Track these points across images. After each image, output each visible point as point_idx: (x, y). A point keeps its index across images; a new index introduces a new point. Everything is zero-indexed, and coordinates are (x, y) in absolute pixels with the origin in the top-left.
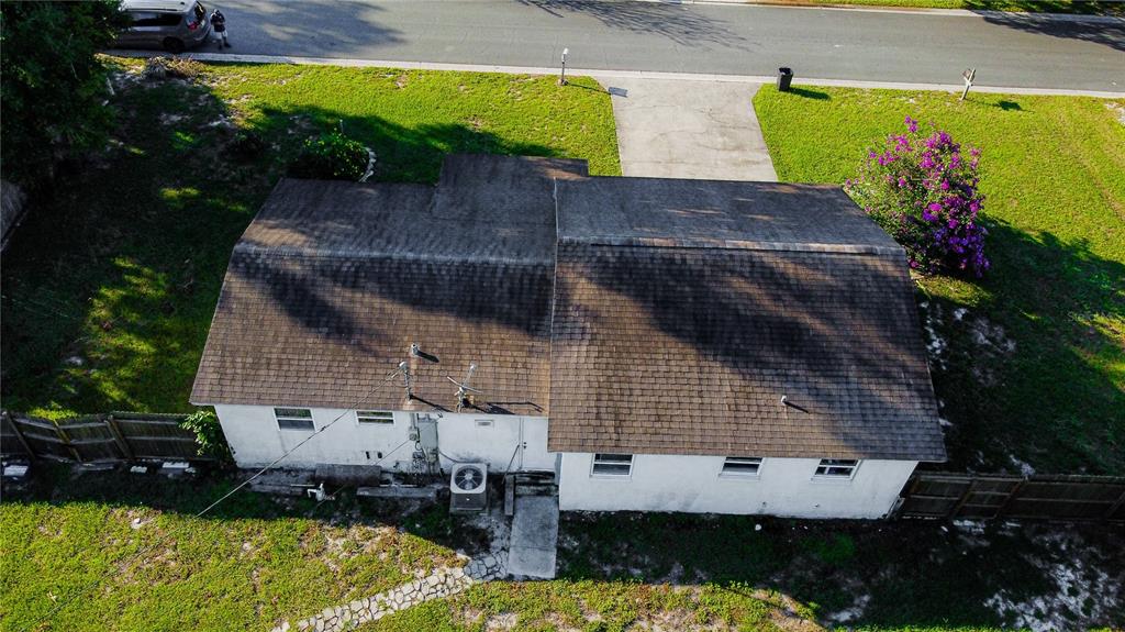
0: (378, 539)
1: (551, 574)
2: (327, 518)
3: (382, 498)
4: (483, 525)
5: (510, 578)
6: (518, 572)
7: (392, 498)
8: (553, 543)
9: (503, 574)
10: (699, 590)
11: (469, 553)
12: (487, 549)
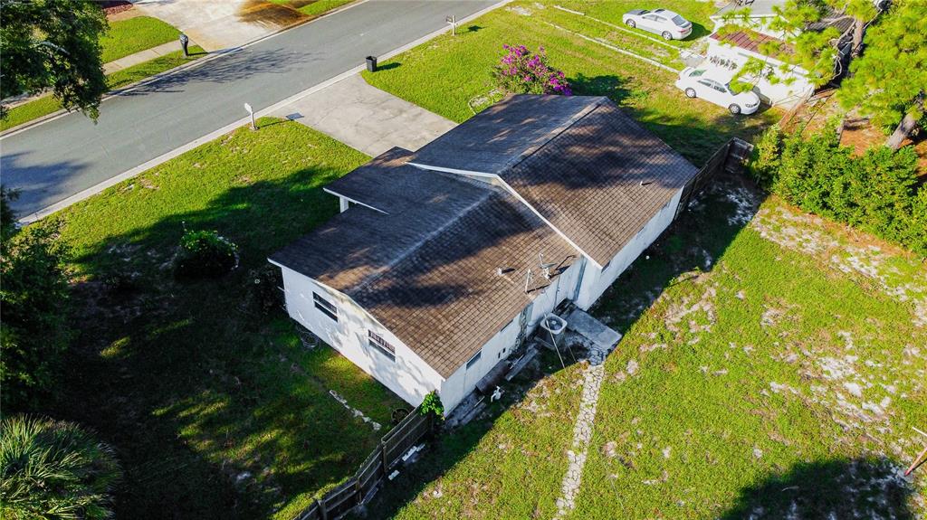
0: (545, 387)
1: (620, 336)
2: (513, 402)
3: (519, 373)
4: (571, 344)
5: (610, 351)
6: (609, 346)
7: (523, 369)
8: (602, 325)
9: (606, 353)
10: (664, 294)
11: (584, 358)
12: (586, 350)
